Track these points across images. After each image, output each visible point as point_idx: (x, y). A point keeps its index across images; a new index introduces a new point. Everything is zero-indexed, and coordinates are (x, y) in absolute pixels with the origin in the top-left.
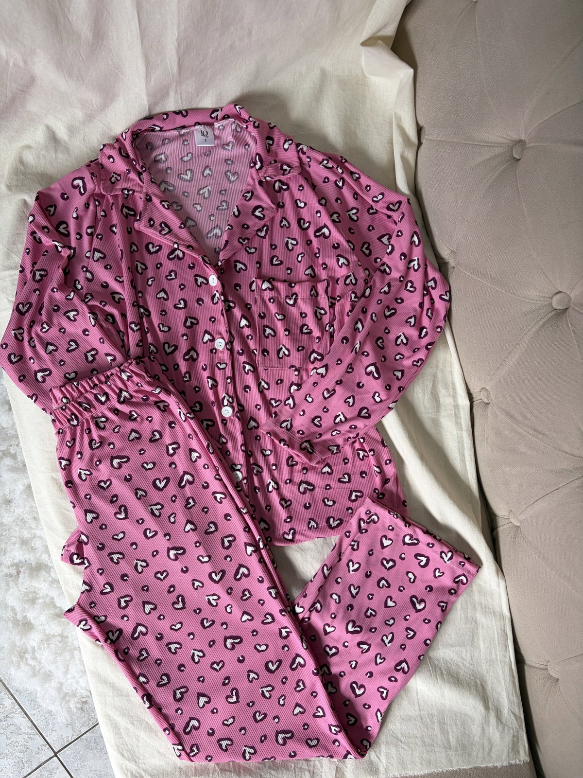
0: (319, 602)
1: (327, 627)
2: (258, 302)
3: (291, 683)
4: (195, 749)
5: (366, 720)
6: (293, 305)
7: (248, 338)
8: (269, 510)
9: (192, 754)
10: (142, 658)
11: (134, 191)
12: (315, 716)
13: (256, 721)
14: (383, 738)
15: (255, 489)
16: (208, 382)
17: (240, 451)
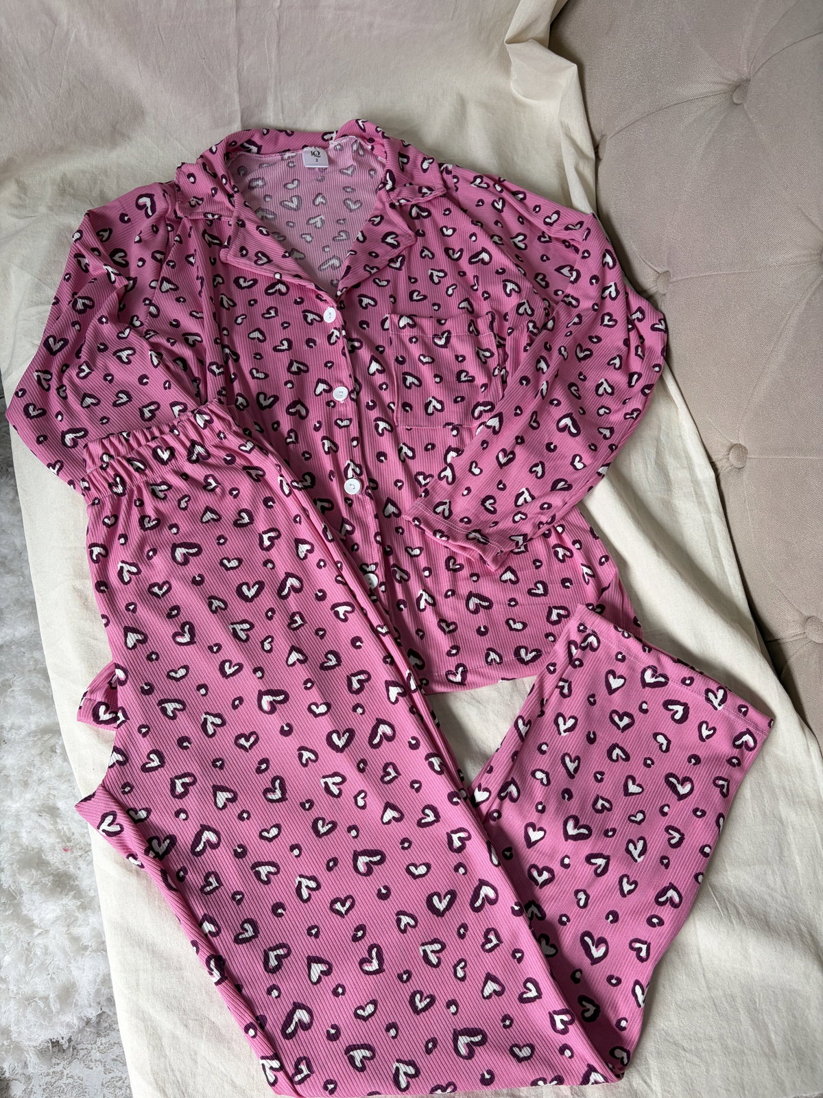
0: (513, 782)
1: (530, 831)
2: (393, 342)
3: (475, 935)
4: (303, 1067)
5: (615, 1009)
6: (445, 346)
7: (381, 388)
8: (422, 637)
9: (298, 1078)
10: (208, 889)
11: (221, 216)
12: (522, 1000)
13: (417, 1011)
14: (651, 1047)
15: (398, 605)
16: (323, 444)
17: (375, 543)
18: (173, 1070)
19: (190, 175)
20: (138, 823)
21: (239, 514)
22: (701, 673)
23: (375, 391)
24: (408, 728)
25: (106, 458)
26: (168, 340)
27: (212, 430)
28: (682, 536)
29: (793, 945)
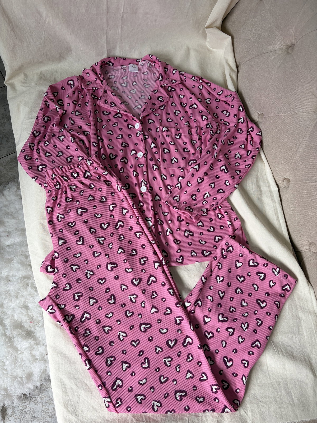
0: (200, 300)
1: (206, 318)
2: (160, 137)
3: (184, 356)
4: (119, 401)
5: (235, 385)
6: (179, 139)
7: (155, 153)
8: (167, 245)
9: (117, 405)
10: (86, 335)
11: (98, 88)
12: (201, 380)
13: (162, 383)
14: (248, 400)
15: (159, 233)
16: (133, 173)
17: (151, 210)
18: (71, 401)
19: (87, 73)
20: (61, 310)
21: (102, 198)
22: (271, 262)
23: (153, 154)
24: (161, 278)
25: (54, 175)
26: (78, 133)
27: (93, 166)
28: (265, 211)
29: (302, 364)
